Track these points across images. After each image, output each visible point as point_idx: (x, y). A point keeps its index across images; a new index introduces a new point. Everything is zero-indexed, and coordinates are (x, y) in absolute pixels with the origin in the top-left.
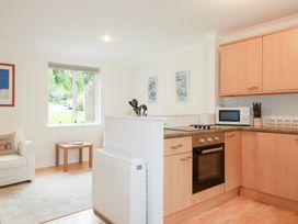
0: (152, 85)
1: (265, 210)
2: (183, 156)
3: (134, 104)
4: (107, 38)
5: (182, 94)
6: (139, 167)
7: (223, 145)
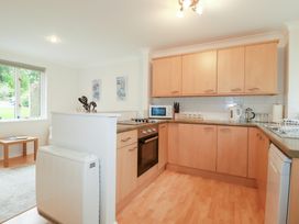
0: (96, 87)
1: (185, 178)
2: (131, 147)
3: (83, 100)
4: (54, 39)
5: (121, 95)
6: (93, 165)
7: (157, 134)
